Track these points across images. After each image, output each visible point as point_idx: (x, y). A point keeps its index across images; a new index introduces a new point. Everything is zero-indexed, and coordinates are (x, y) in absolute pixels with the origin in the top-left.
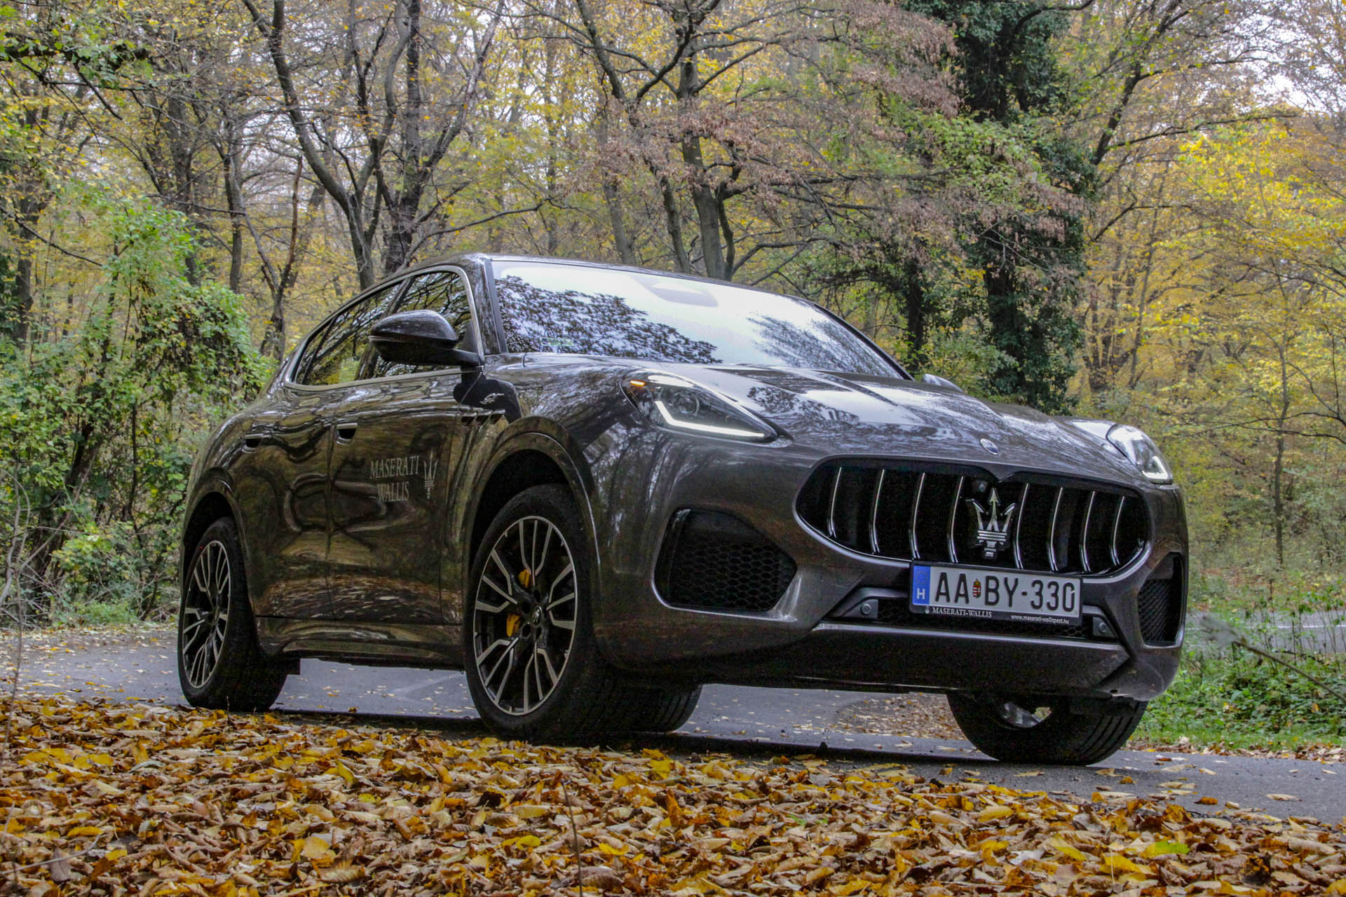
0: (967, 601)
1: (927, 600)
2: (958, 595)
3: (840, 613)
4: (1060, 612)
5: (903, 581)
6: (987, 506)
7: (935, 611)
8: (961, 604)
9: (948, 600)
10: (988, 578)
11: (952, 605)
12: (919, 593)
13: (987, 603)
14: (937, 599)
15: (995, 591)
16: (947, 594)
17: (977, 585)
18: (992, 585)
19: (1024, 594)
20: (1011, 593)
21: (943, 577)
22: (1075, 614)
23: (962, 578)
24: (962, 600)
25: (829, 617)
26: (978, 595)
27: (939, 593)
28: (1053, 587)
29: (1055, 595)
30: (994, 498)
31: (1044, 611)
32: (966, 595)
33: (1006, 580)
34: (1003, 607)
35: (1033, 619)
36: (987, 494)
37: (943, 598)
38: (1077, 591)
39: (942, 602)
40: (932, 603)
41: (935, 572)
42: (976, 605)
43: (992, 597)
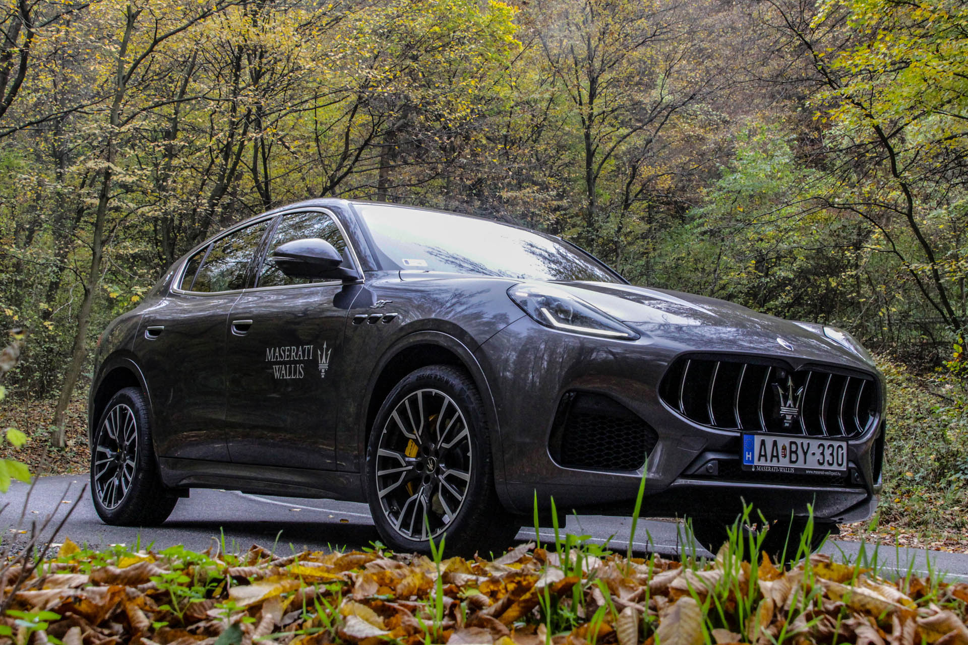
0: (778, 461)
1: (753, 461)
2: (773, 456)
3: (690, 472)
4: (835, 467)
5: (735, 446)
6: (786, 389)
7: (759, 469)
8: (775, 463)
9: (766, 460)
10: (791, 443)
11: (768, 464)
12: (748, 456)
13: (791, 462)
14: (759, 460)
15: (795, 452)
16: (765, 456)
17: (784, 448)
18: (794, 448)
19: (814, 454)
20: (805, 454)
21: (763, 443)
22: (843, 468)
23: (775, 443)
24: (775, 459)
25: (683, 475)
26: (785, 456)
27: (760, 455)
28: (831, 448)
29: (832, 454)
30: (790, 383)
31: (826, 467)
32: (777, 456)
33: (802, 444)
34: (800, 465)
35: (819, 473)
36: (786, 380)
37: (763, 459)
38: (845, 451)
39: (762, 463)
40: (756, 463)
41: (757, 440)
42: (784, 463)
43: (794, 458)
